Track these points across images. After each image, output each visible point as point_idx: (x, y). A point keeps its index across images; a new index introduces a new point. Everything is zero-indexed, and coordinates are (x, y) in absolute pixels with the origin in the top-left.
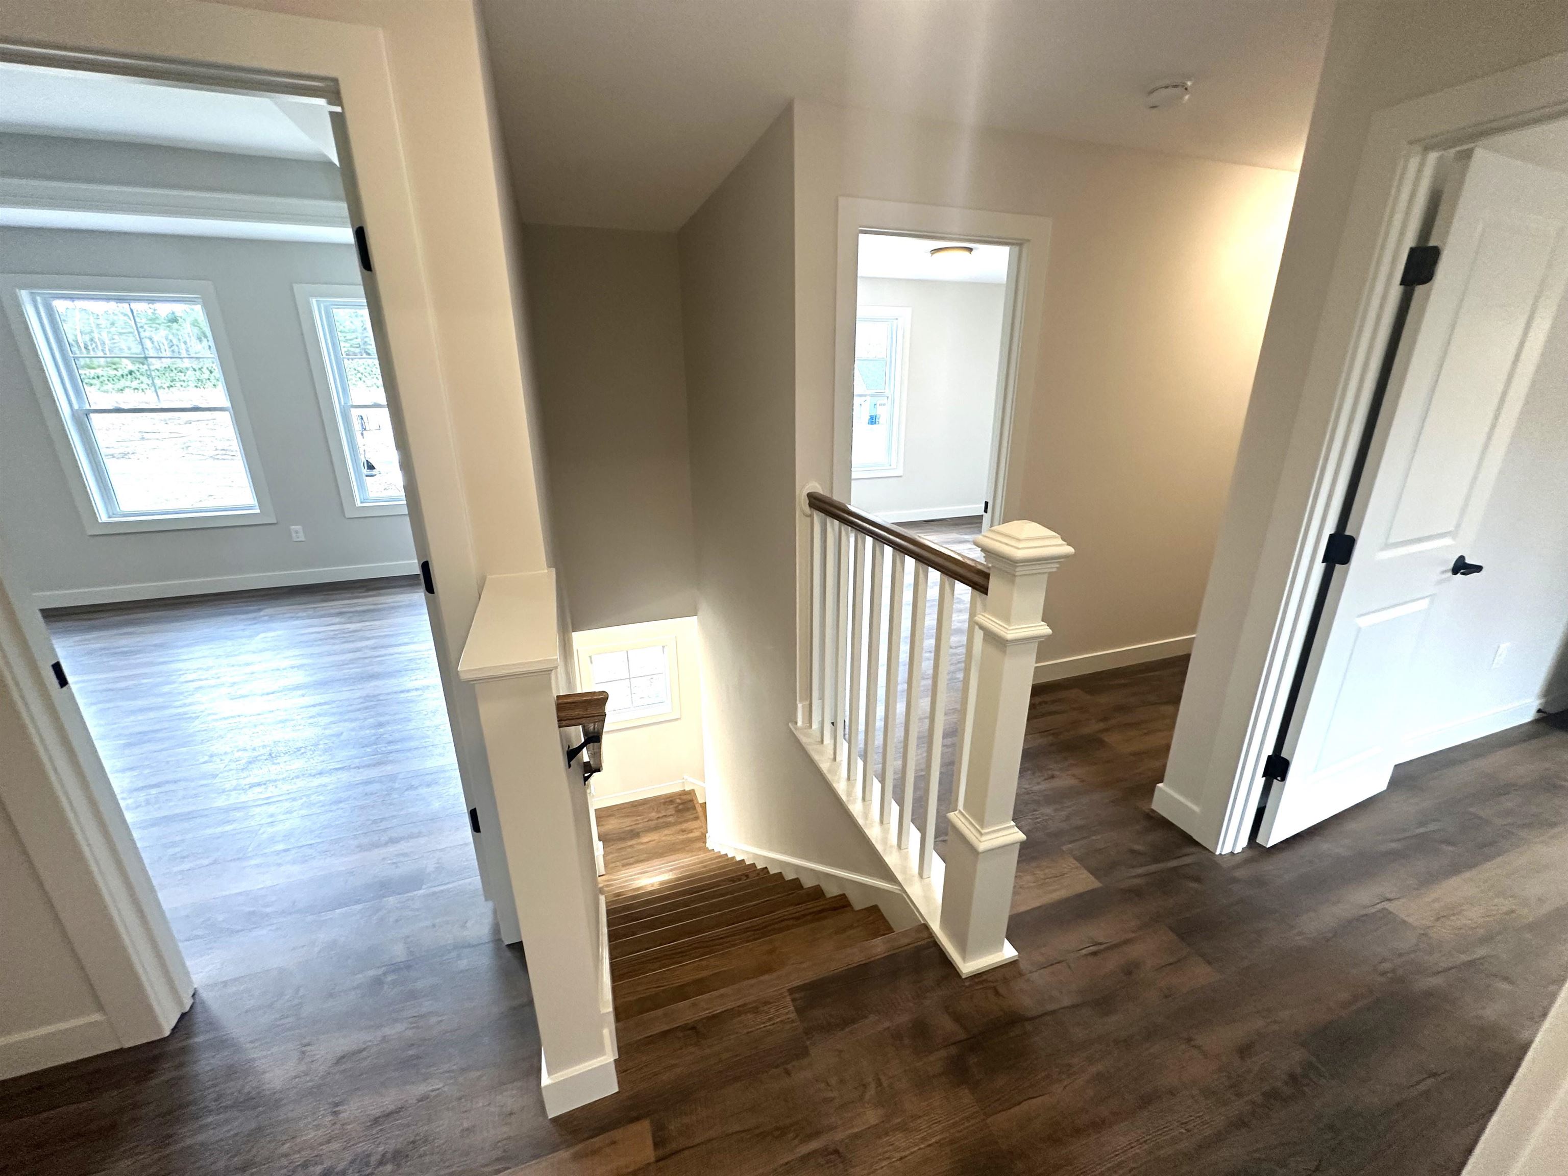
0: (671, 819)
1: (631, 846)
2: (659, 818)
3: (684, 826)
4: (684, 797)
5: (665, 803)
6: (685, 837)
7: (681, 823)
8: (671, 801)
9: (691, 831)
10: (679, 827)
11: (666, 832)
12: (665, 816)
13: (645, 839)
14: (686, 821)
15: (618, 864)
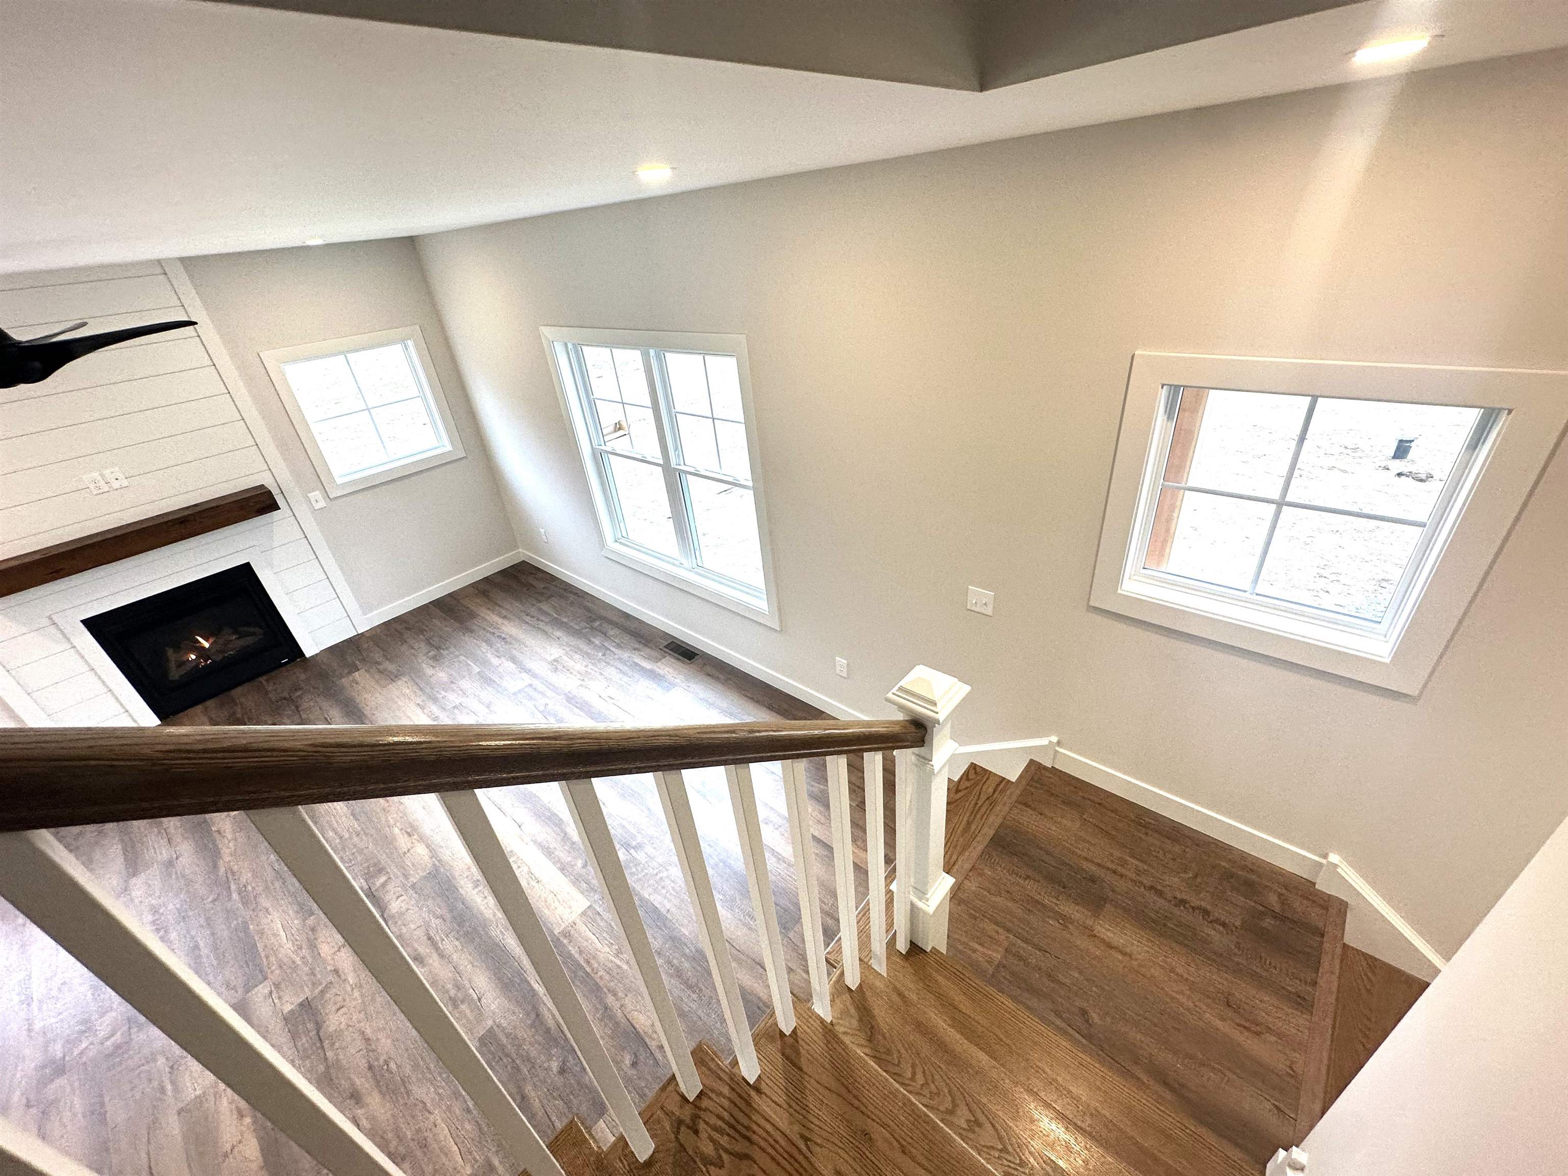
0: (1214, 934)
1: (1065, 920)
2: (1183, 902)
3: (1244, 991)
4: (1298, 905)
5: (1228, 876)
6: (1224, 1027)
7: (1238, 971)
8: (1249, 884)
9: (1255, 1028)
10: (1221, 980)
11: (1179, 963)
12: (1206, 912)
13: (1106, 930)
14: (1260, 981)
15: (1002, 936)
